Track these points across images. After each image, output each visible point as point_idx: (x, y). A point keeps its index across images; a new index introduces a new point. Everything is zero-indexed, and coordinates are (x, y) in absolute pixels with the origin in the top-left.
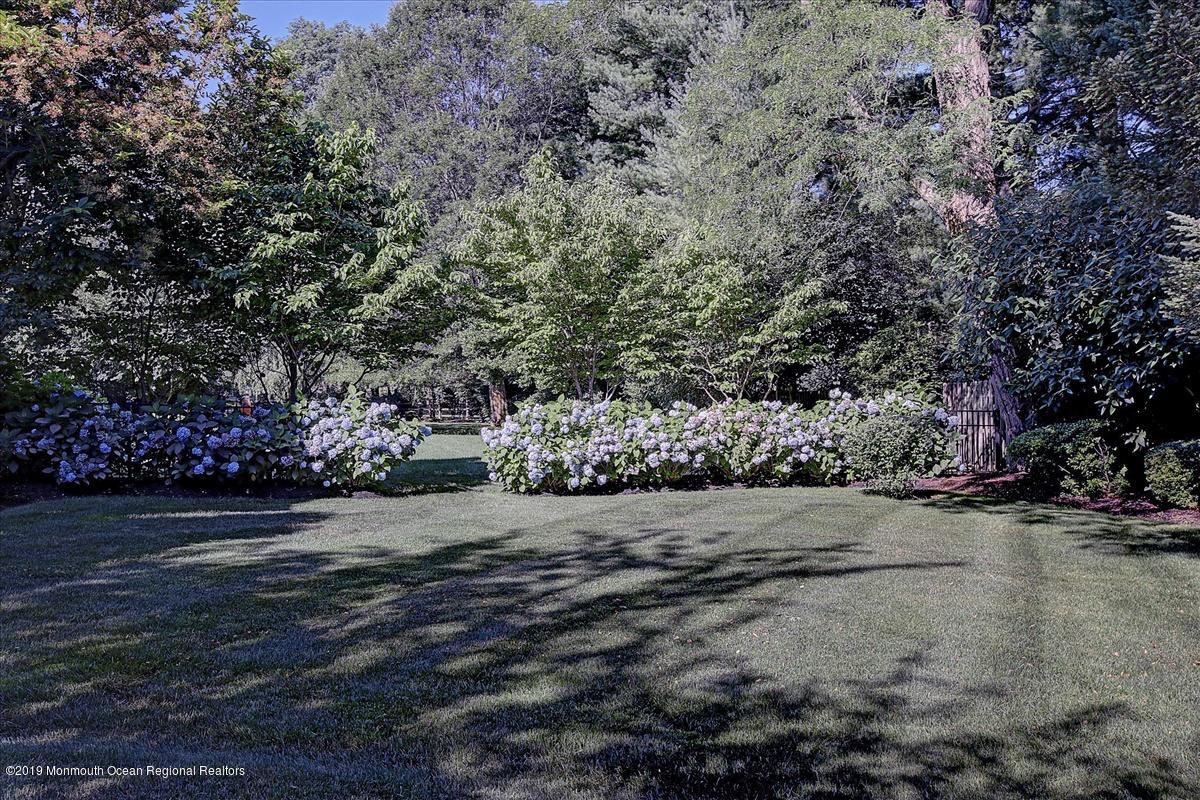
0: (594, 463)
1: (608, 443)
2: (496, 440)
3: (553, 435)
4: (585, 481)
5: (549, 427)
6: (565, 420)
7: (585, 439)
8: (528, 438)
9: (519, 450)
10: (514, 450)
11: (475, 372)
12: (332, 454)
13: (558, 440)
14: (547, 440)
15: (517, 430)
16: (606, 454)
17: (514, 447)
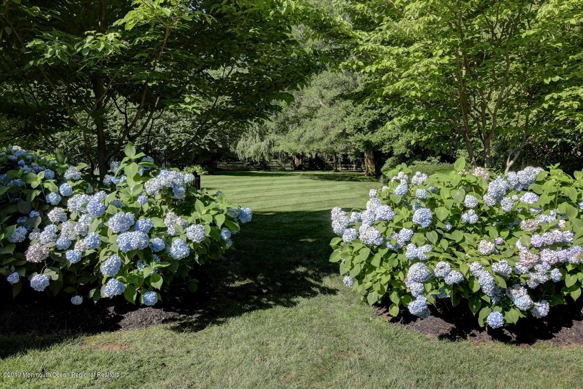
0: (532, 285)
1: (554, 246)
2: (353, 231)
3: (448, 227)
4: (513, 316)
5: (443, 213)
6: (470, 200)
7: (505, 234)
8: (405, 232)
9: (391, 252)
10: (382, 252)
11: (355, 143)
12: (72, 256)
13: (457, 236)
14: (440, 237)
15: (388, 217)
16: (553, 267)
17: (383, 246)
